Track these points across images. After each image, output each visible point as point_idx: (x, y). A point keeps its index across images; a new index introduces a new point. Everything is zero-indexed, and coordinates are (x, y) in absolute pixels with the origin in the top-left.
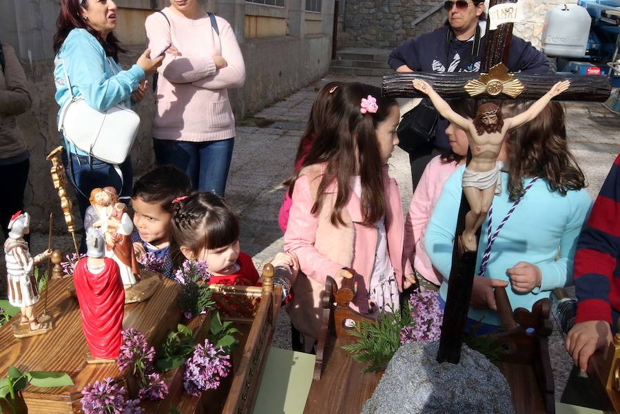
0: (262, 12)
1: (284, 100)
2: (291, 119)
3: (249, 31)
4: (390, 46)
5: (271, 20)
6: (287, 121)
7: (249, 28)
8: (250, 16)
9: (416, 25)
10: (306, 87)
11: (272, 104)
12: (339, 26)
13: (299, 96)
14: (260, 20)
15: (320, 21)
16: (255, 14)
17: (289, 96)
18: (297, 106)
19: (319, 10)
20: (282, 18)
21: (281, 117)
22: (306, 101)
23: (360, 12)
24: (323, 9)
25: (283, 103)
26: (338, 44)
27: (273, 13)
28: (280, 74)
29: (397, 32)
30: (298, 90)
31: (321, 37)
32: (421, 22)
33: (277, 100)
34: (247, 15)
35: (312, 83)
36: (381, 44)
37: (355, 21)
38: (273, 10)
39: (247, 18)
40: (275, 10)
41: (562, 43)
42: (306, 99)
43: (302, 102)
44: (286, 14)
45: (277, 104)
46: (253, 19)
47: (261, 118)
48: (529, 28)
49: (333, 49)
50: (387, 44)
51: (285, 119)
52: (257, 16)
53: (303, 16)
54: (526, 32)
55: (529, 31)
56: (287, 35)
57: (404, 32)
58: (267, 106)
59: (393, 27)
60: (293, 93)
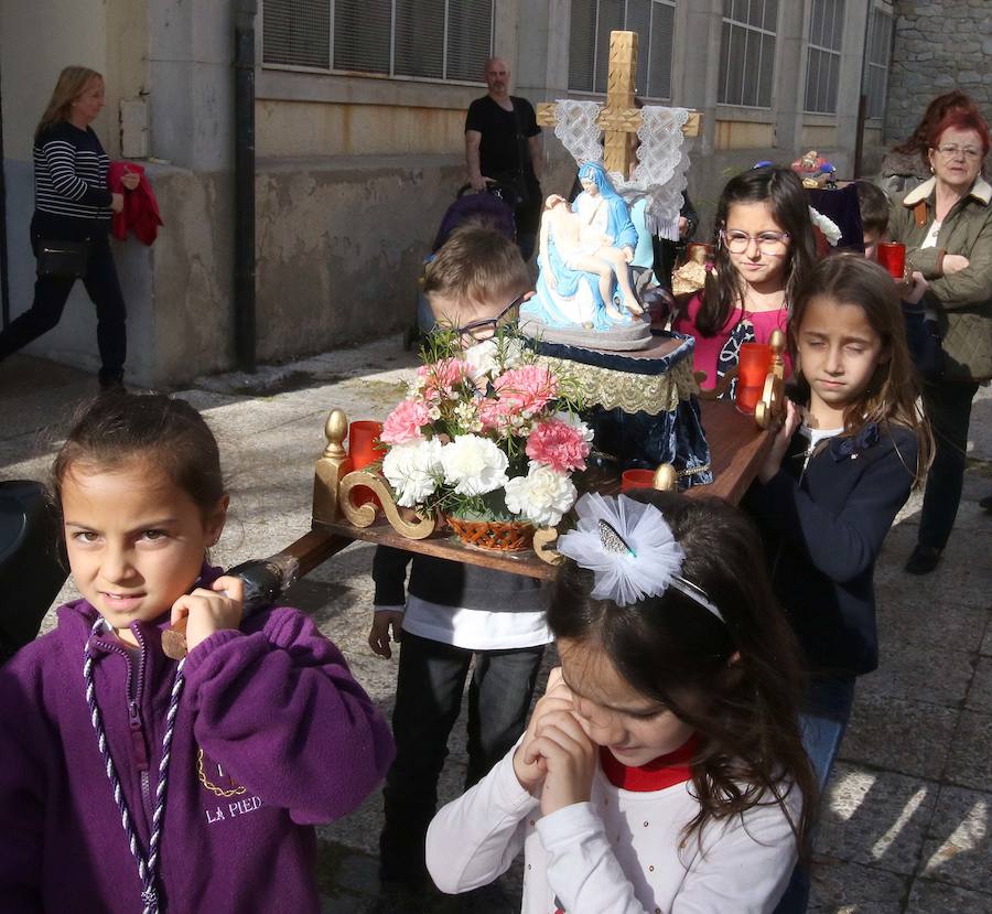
0: (738, 116)
3: (719, 141)
5: (750, 126)
7: (720, 135)
8: (720, 121)
12: (874, 135)
14: (734, 126)
15: (834, 127)
16: (727, 119)
19: (832, 109)
20: (767, 124)
23: (913, 111)
24: (838, 108)
27: (753, 116)
31: (834, 152)
34: (718, 121)
37: (904, 126)
38: (754, 114)
39: (717, 126)
40: (757, 112)
44: (773, 118)
46: (724, 126)
49: (856, 172)
52: (729, 122)
53: (799, 120)
56: (774, 147)
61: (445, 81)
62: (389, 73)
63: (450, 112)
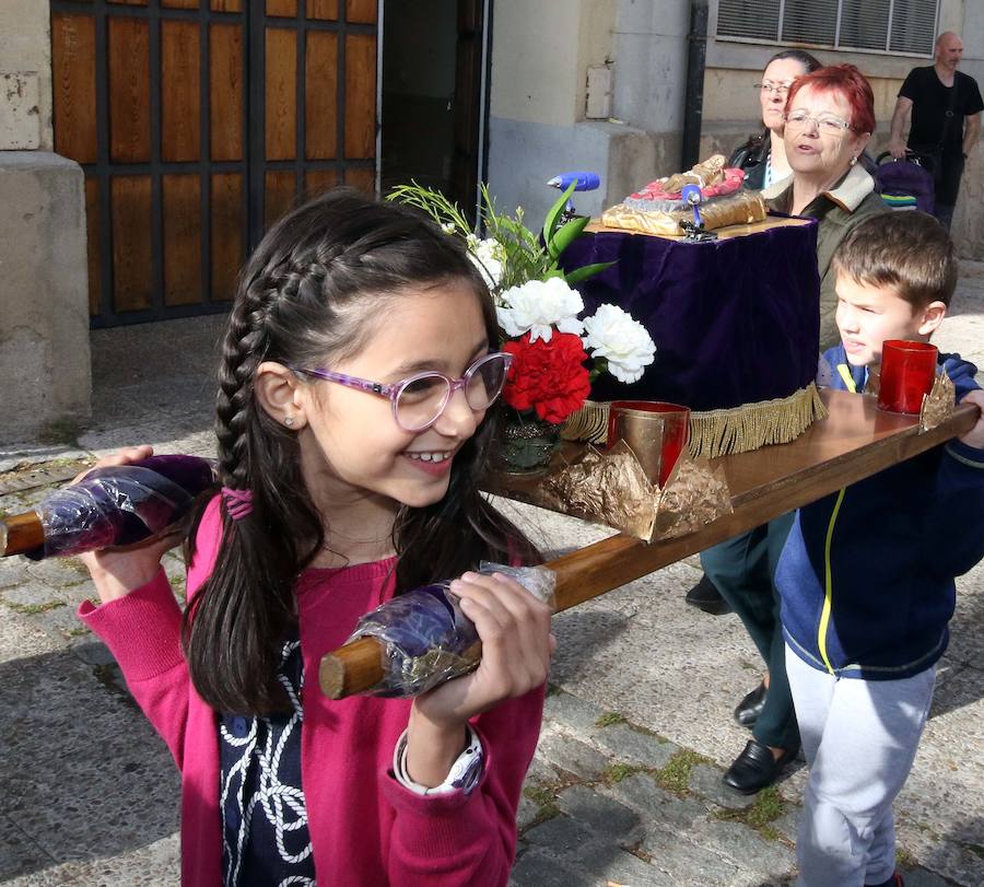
61: (888, 52)
62: (833, 45)
63: (891, 82)
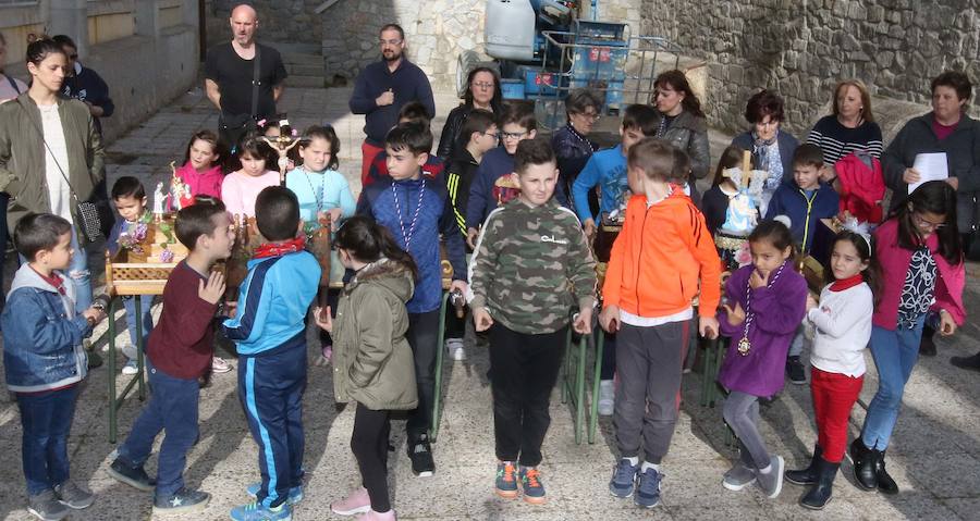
1: (142, 127)
2: (159, 152)
4: (289, 38)
5: (114, 17)
6: (155, 155)
9: (323, 12)
10: (167, 105)
11: (126, 132)
12: (208, 8)
13: (160, 120)
14: (99, 20)
15: (179, 6)
17: (146, 120)
18: (163, 135)
20: (127, 13)
21: (143, 151)
22: (173, 127)
25: (143, 131)
26: (209, 38)
28: (133, 92)
29: (296, 17)
30: (158, 111)
31: (184, 32)
32: (330, 8)
33: (131, 128)
35: (175, 100)
36: (274, 35)
38: (116, 5)
40: (119, 3)
41: (505, 42)
42: (172, 124)
43: (168, 128)
44: (131, 6)
45: (133, 133)
47: (117, 153)
48: (473, 19)
49: (201, 45)
50: (284, 34)
51: (151, 152)
52: (96, 16)
54: (470, 24)
55: (473, 23)
56: (135, 35)
57: (307, 17)
58: (121, 136)
59: (290, 10)
60: (152, 116)
